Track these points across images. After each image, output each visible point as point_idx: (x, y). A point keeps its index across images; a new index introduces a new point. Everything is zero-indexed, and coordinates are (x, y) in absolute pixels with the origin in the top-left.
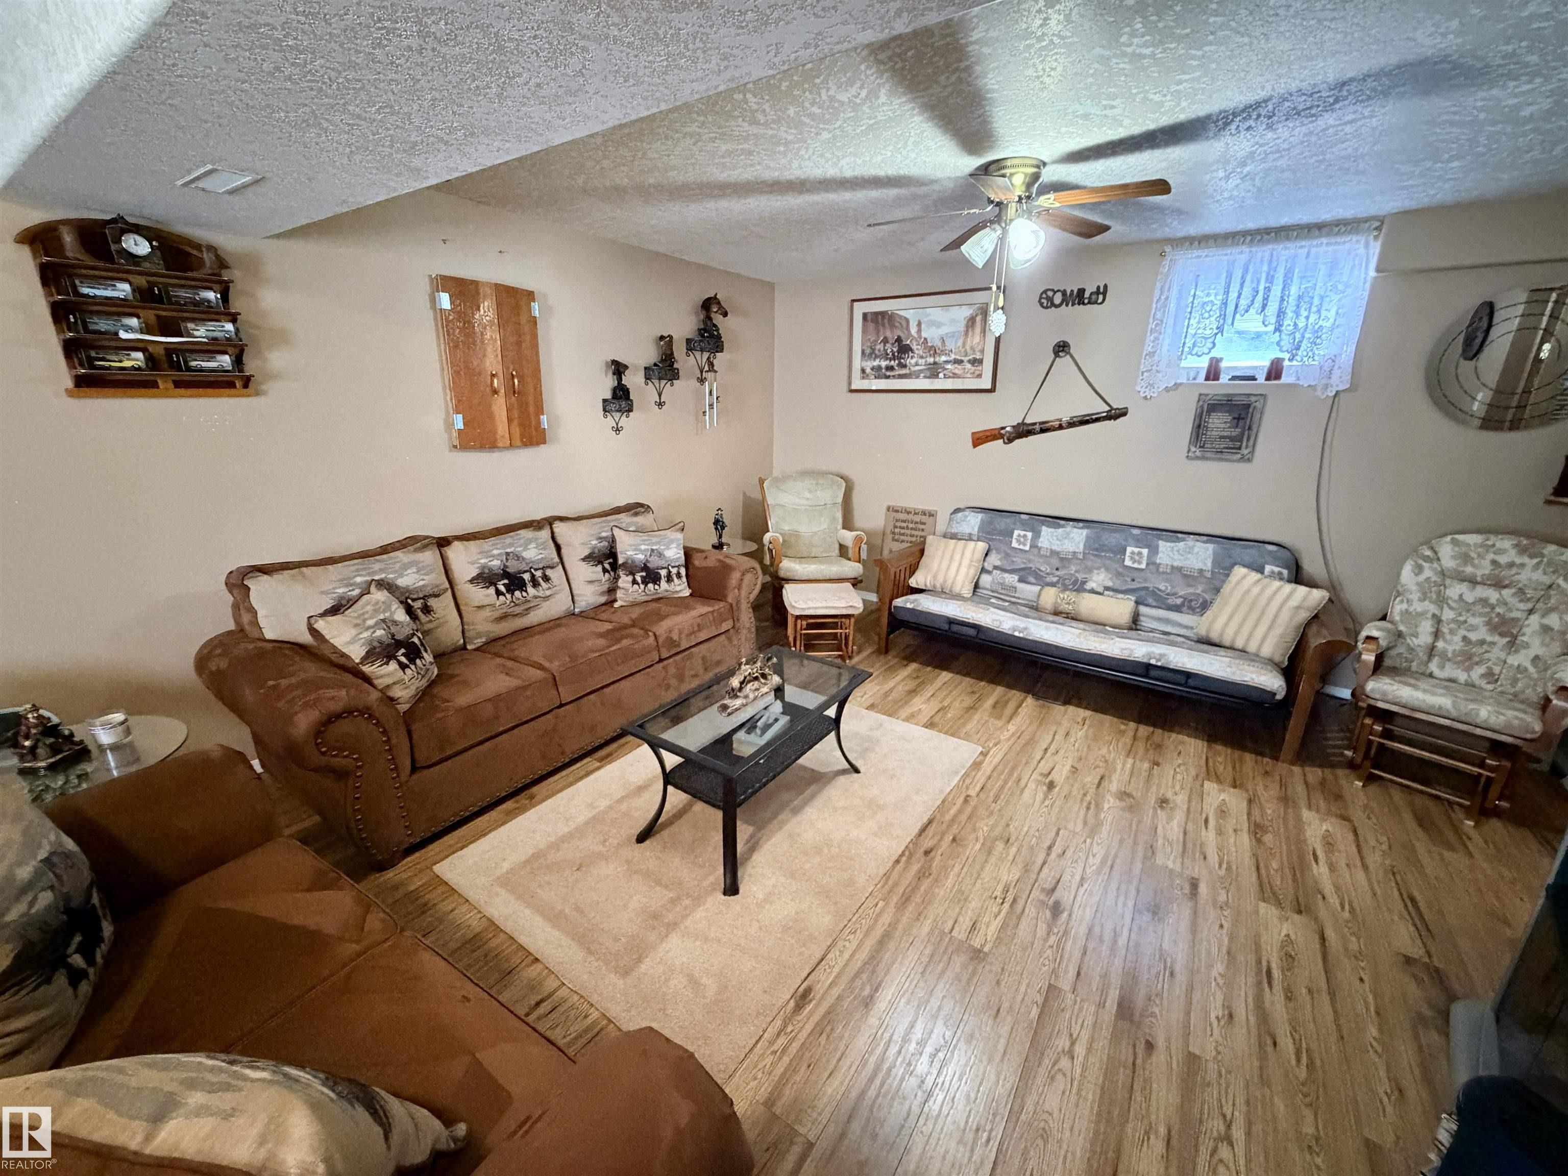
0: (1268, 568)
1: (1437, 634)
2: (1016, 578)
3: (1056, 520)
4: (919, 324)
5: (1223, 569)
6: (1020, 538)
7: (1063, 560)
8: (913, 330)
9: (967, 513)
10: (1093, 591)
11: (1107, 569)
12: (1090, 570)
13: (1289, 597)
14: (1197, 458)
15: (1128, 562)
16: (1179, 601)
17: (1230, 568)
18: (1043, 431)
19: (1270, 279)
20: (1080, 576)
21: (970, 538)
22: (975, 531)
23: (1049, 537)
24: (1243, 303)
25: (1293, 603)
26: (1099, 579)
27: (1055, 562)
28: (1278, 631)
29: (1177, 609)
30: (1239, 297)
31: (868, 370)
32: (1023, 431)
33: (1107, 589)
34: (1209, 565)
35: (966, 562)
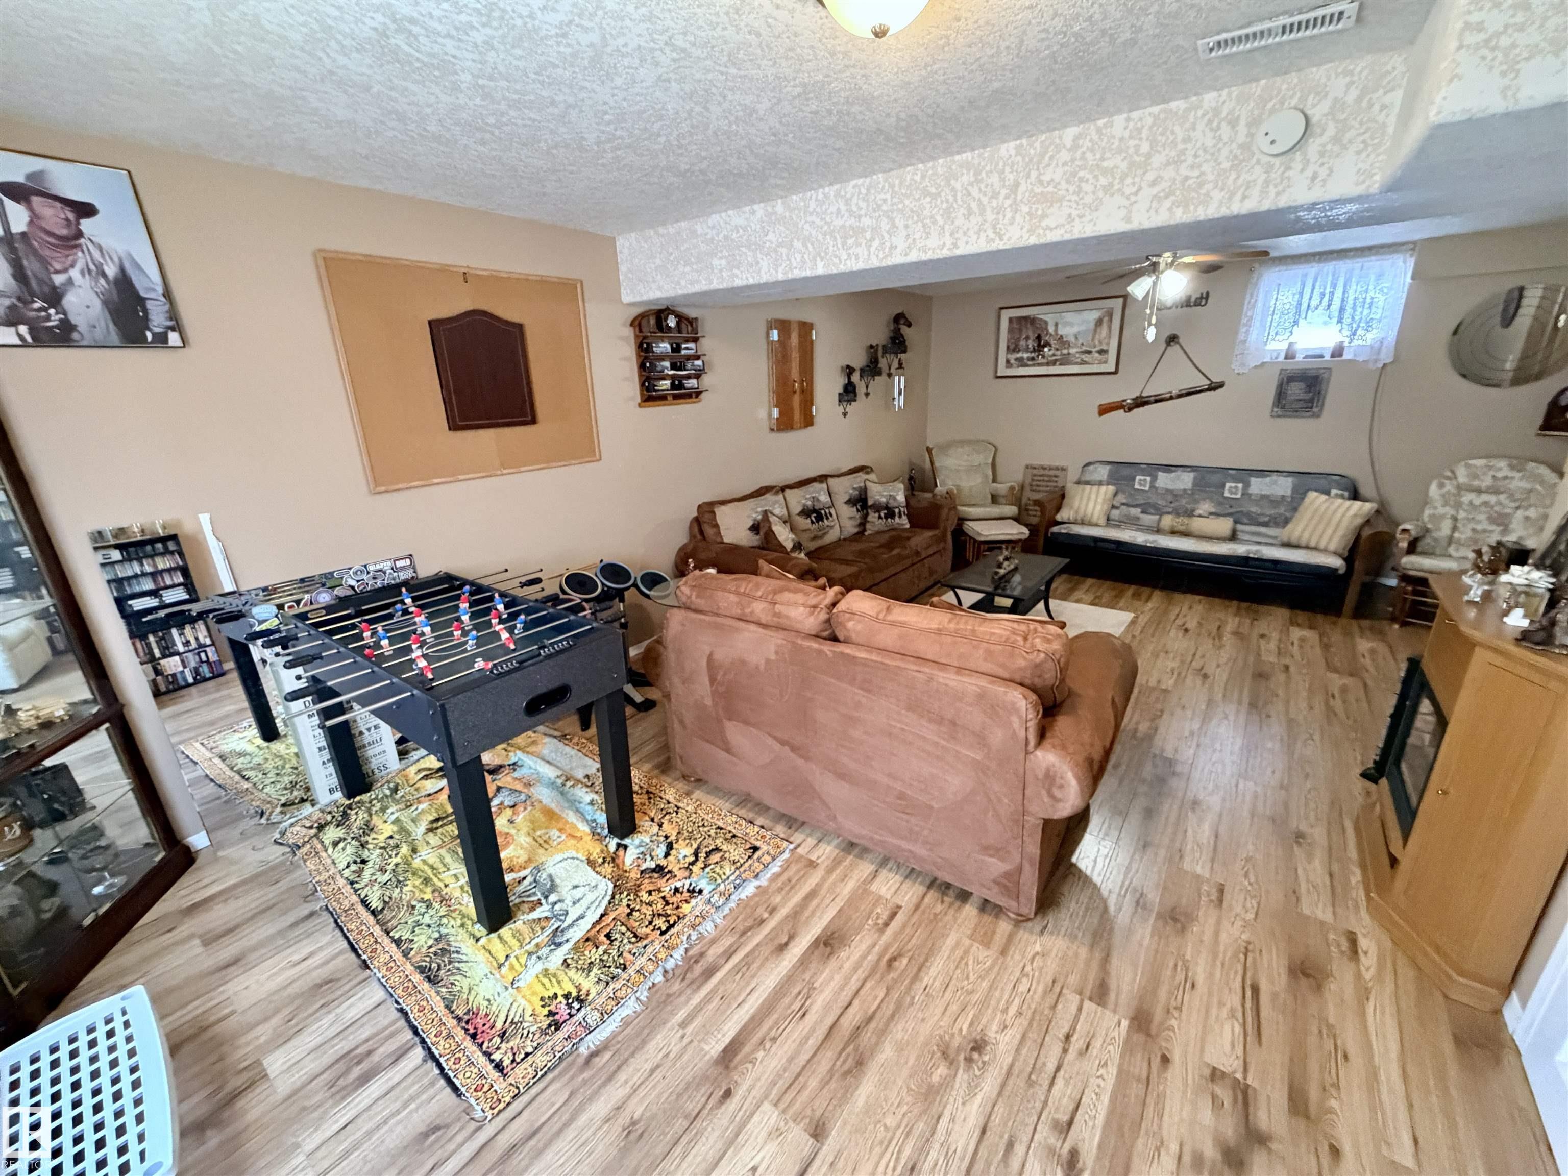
0: (1334, 492)
1: (1454, 529)
2: (1139, 510)
3: (1168, 468)
4: (1056, 325)
5: (1299, 495)
6: (1141, 482)
7: (1175, 495)
8: (1051, 329)
9: (1097, 465)
10: (1200, 516)
11: (1211, 500)
12: (1197, 502)
13: (1348, 508)
14: (1279, 416)
15: (1227, 494)
16: (1266, 519)
17: (1305, 493)
18: (1156, 401)
19: (1334, 286)
20: (1189, 507)
21: (1100, 483)
22: (1105, 477)
23: (1164, 480)
24: (1314, 303)
25: (1352, 512)
26: (1205, 507)
27: (1170, 498)
28: (1341, 533)
29: (1265, 524)
30: (1310, 299)
31: (1012, 361)
32: (1140, 402)
33: (1211, 514)
34: (1289, 493)
35: (1100, 500)
